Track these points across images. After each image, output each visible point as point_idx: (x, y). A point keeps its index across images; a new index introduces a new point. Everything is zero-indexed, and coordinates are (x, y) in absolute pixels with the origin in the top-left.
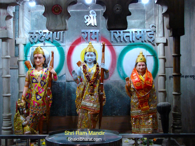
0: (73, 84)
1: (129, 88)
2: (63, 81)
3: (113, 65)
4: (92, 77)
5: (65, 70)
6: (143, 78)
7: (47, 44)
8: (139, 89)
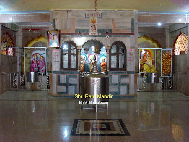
0: (89, 64)
1: (101, 65)
2: (87, 64)
3: (98, 60)
4: (93, 63)
5: (87, 61)
6: (104, 63)
7: (83, 55)
8: (103, 65)
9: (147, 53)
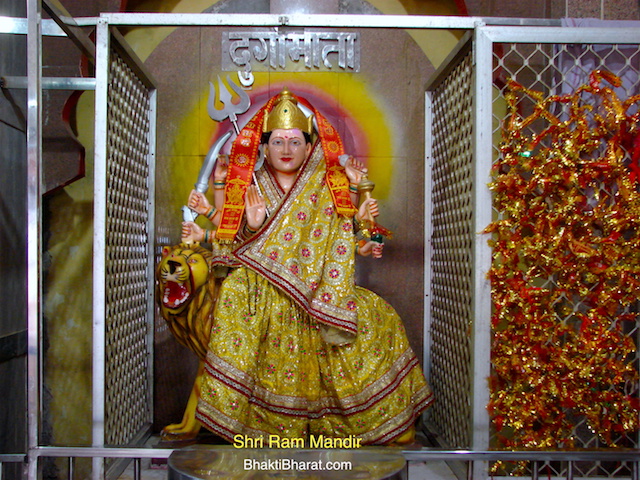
9: (286, 119)
